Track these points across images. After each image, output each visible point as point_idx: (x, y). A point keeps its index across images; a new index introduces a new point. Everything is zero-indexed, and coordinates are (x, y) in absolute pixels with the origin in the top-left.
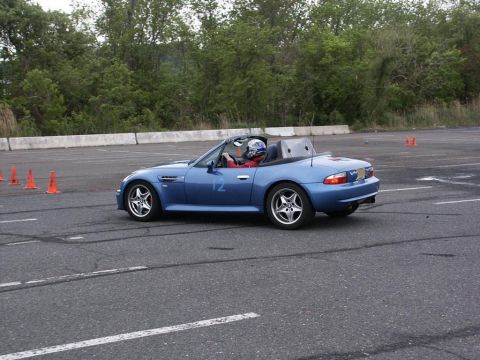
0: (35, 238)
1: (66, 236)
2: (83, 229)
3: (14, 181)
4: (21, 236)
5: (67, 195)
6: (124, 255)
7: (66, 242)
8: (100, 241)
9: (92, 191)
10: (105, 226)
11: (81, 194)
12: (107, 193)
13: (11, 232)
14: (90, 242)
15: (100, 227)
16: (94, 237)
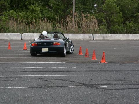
0: (84, 84)
1: (99, 85)
2: (109, 82)
3: (86, 55)
4: (78, 83)
5: (110, 64)
6: (123, 97)
7: (97, 88)
8: (114, 89)
9: (123, 63)
10: (121, 81)
11: (117, 64)
12: (131, 65)
13: (74, 80)
14: (109, 89)
15: (118, 82)
16: (113, 87)
